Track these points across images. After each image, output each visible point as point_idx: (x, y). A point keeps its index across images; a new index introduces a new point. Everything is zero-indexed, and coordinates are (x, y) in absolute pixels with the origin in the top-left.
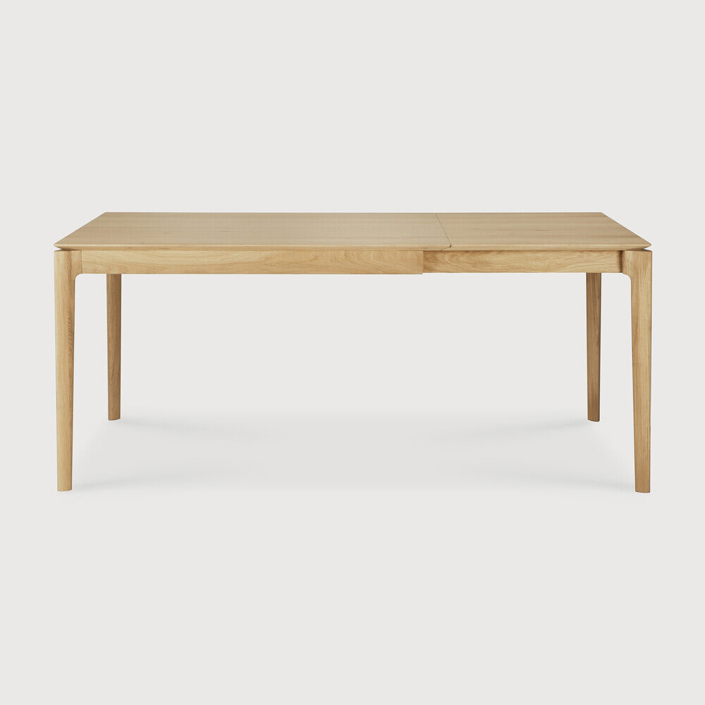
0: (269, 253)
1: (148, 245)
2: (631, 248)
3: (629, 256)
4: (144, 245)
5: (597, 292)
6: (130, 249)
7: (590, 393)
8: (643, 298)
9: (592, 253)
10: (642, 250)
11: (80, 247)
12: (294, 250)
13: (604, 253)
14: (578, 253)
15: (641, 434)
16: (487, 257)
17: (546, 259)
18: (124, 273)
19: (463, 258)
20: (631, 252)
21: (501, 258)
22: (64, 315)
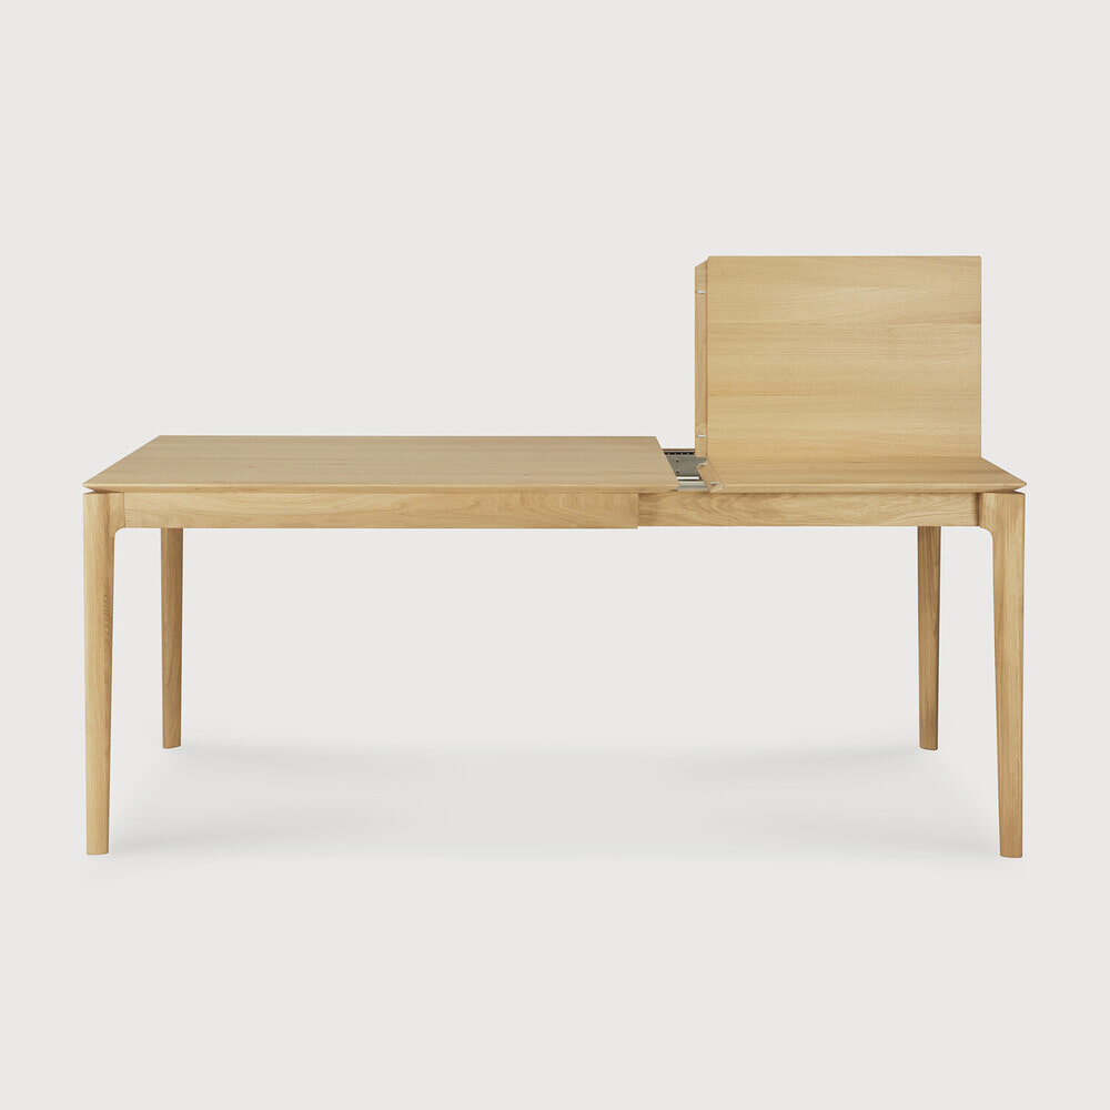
0: (405, 497)
1: (224, 485)
2: (993, 489)
3: (990, 500)
4: (218, 485)
5: (934, 556)
6: (198, 490)
7: (924, 706)
8: (1011, 565)
9: (932, 497)
10: (1012, 491)
11: (119, 488)
12: (446, 491)
13: (952, 497)
14: (912, 497)
15: (1008, 768)
16: (774, 503)
17: (864, 506)
18: (189, 527)
19: (738, 504)
20: (993, 494)
21: (797, 504)
22: (97, 589)
